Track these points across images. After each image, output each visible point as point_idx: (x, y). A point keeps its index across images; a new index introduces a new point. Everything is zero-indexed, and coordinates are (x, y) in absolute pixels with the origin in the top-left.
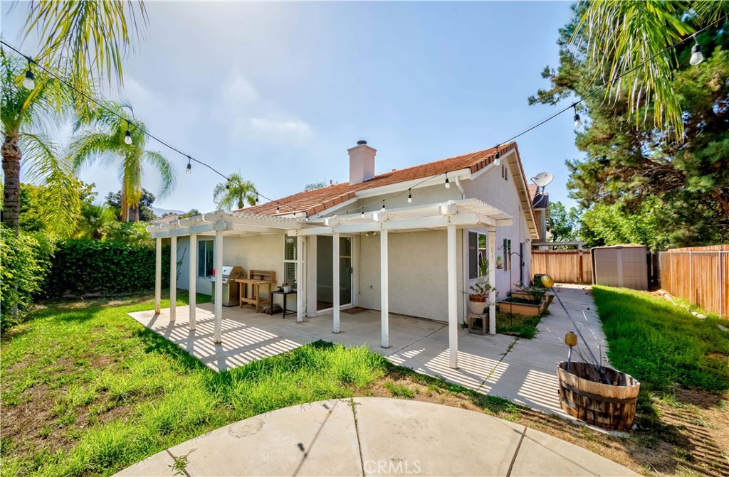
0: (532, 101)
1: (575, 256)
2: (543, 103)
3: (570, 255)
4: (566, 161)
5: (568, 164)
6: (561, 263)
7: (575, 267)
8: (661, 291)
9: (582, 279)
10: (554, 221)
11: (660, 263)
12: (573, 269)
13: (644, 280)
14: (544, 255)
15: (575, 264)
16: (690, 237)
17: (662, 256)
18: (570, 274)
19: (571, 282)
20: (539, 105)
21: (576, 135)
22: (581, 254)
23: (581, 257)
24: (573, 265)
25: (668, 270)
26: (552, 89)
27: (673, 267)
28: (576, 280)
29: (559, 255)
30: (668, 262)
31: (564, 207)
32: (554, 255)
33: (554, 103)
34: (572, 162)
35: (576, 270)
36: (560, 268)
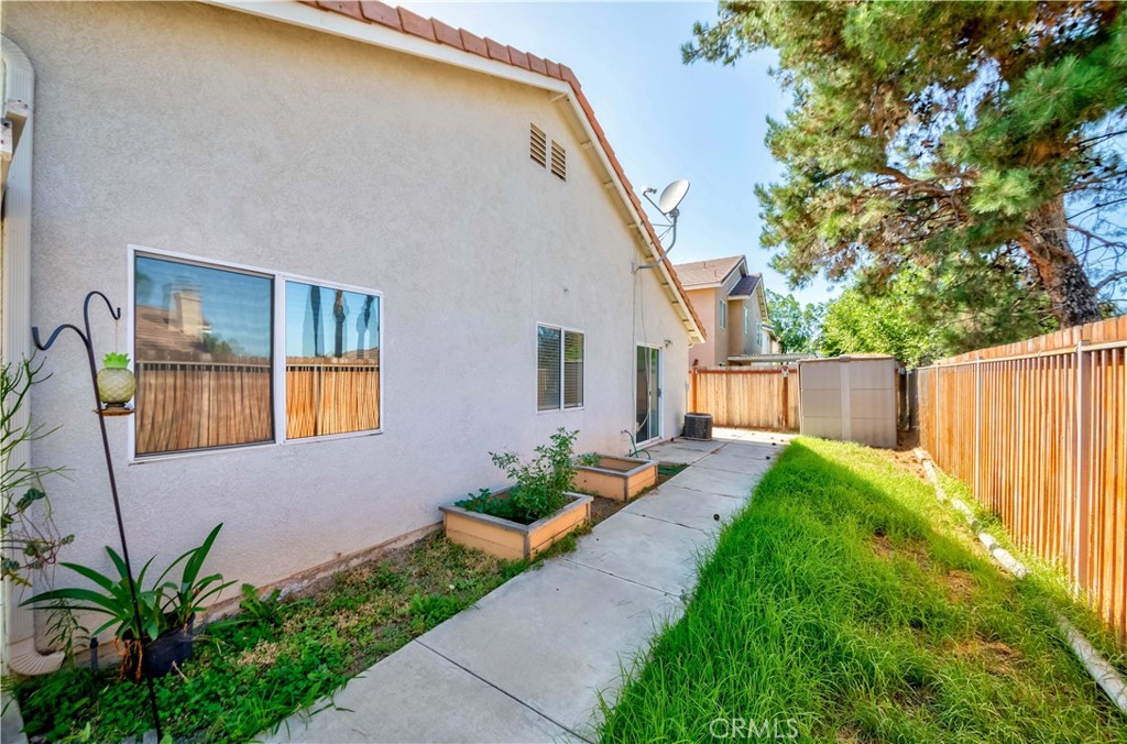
0: (689, 55)
1: (776, 376)
2: (710, 59)
3: (767, 375)
4: (757, 187)
5: (759, 192)
6: (751, 390)
7: (775, 398)
8: (918, 452)
9: (786, 421)
10: (783, 325)
11: (919, 391)
12: (772, 404)
13: (890, 426)
14: (724, 375)
15: (776, 393)
16: (977, 335)
17: (923, 375)
18: (767, 411)
19: (767, 428)
20: (700, 62)
21: (769, 126)
22: (785, 374)
23: (786, 379)
24: (771, 397)
25: (932, 406)
26: (720, 19)
27: (940, 400)
28: (776, 425)
29: (749, 375)
30: (932, 388)
31: (798, 304)
32: (741, 375)
33: (729, 60)
34: (766, 188)
35: (777, 404)
36: (750, 398)
